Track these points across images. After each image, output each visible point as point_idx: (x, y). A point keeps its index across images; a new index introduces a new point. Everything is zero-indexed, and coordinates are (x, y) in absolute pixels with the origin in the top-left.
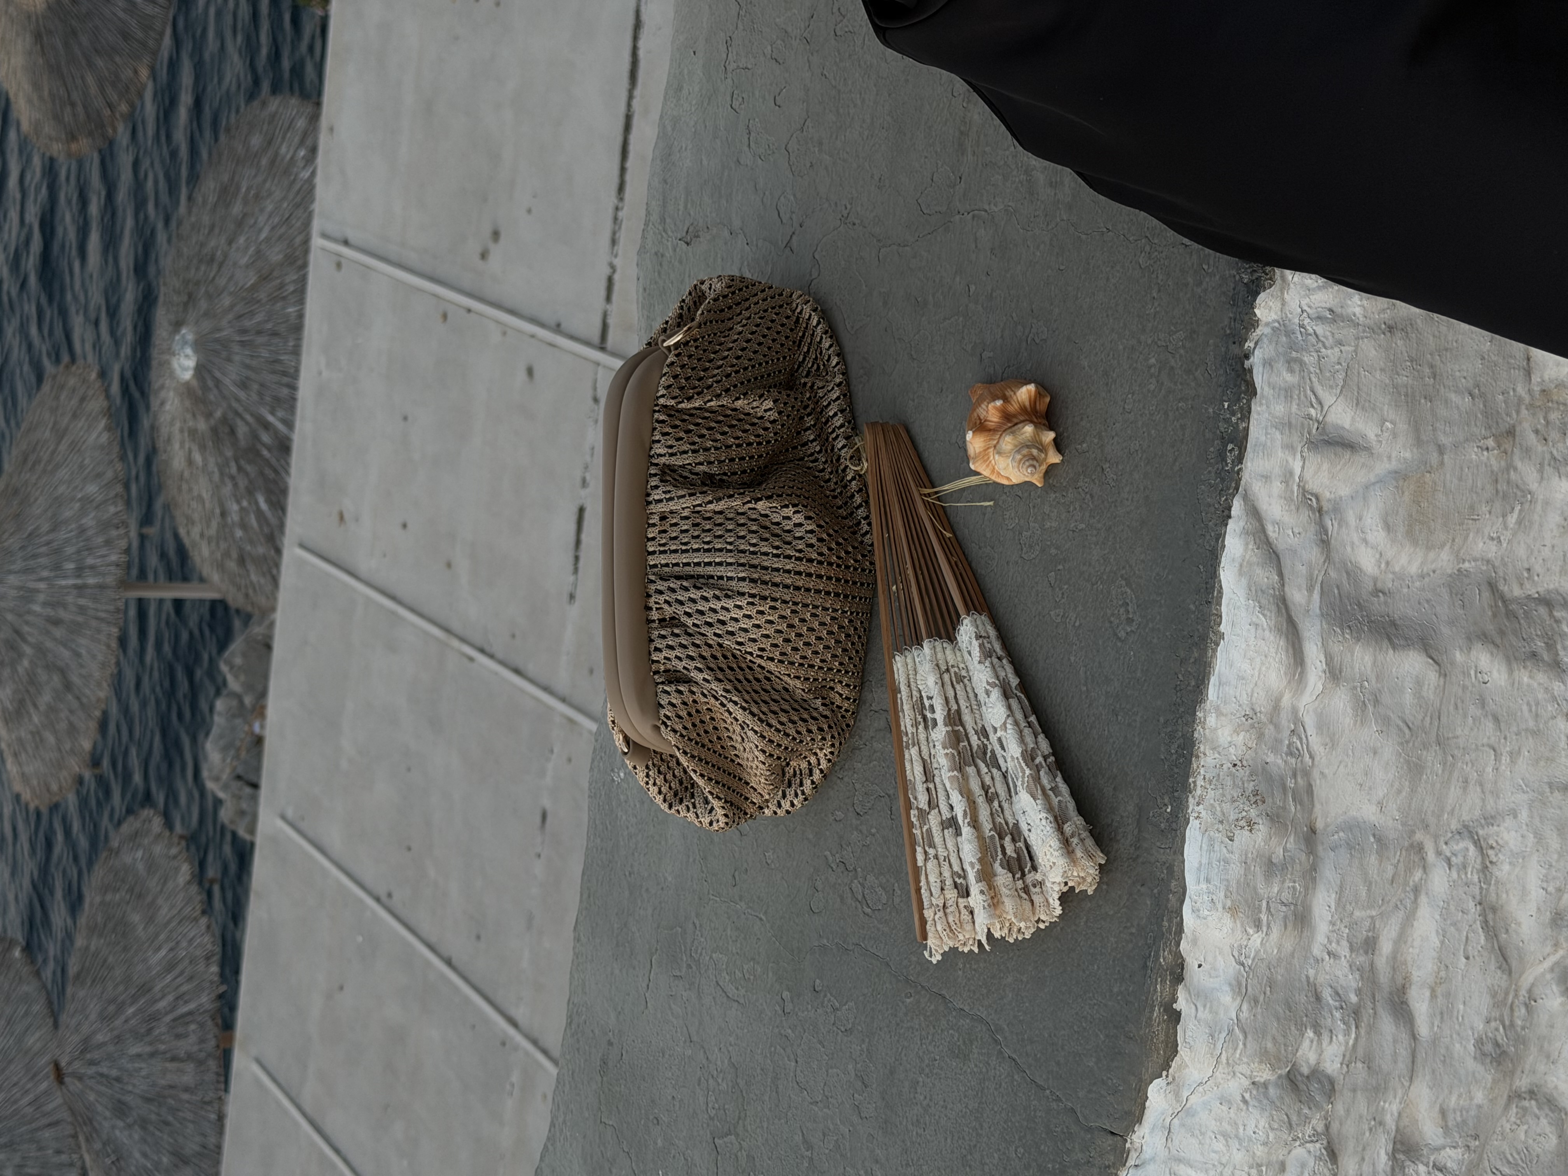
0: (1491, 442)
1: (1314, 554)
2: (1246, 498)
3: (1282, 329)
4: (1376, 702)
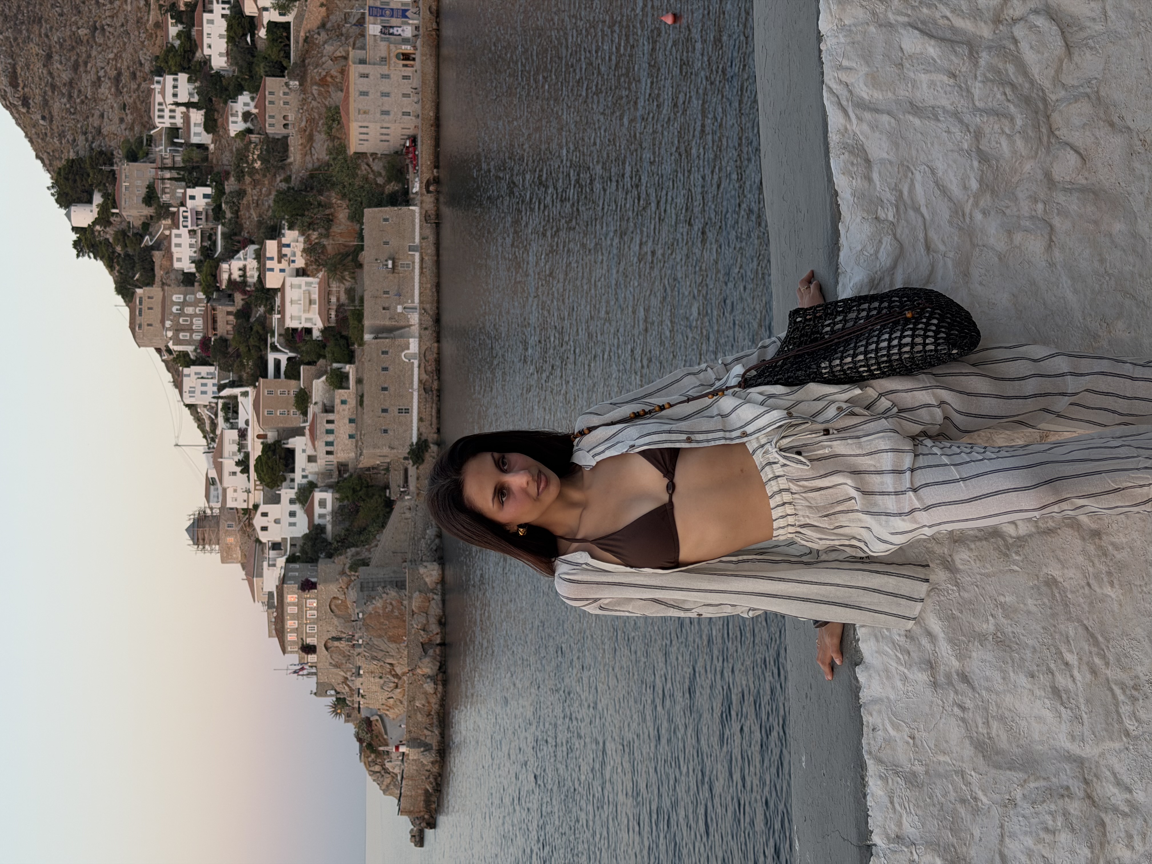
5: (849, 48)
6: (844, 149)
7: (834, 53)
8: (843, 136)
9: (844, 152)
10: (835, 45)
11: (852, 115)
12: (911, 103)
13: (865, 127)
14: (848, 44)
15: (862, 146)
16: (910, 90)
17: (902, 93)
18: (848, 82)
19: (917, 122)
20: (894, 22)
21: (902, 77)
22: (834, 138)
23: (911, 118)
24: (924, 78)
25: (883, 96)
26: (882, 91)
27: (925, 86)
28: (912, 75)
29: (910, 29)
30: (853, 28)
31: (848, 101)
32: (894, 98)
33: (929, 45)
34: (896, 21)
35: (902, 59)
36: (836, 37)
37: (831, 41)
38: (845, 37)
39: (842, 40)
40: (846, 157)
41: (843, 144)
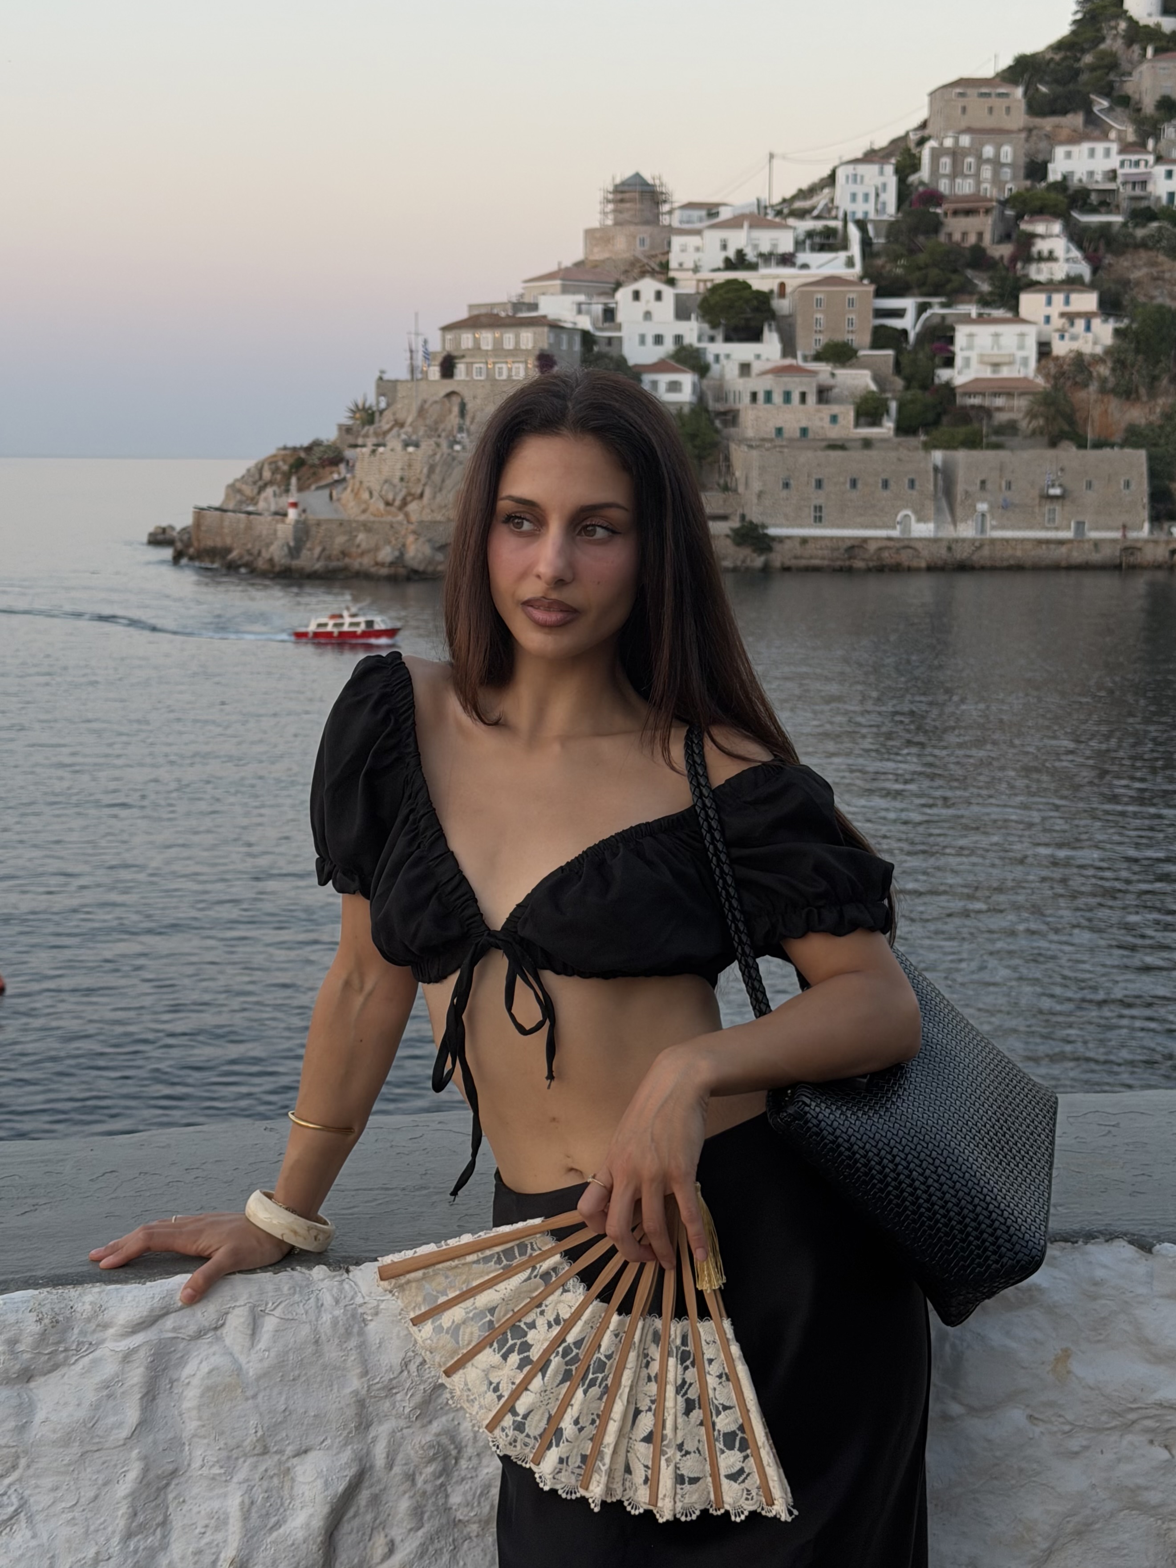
0: (260, 1433)
1: (192, 1329)
3: (310, 1283)
4: (109, 1396)
5: (305, 1331)
6: (55, 1322)
7: (297, 1297)
8: (89, 1320)
9: (46, 1321)
10: (318, 1299)
11: (139, 1339)
12: (174, 1473)
13: (109, 1369)
14: (315, 1331)
15: (65, 1363)
16: (205, 1471)
17: (198, 1453)
18: (225, 1330)
19: (124, 1487)
20: (372, 1433)
21: (235, 1454)
22: (88, 1298)
23: (133, 1474)
24: (233, 1503)
25: (189, 1410)
26: (199, 1408)
27: (216, 1504)
28: (240, 1476)
29: (351, 1472)
30: (353, 1343)
31: (174, 1330)
32: (186, 1435)
33: (311, 1516)
34: (374, 1440)
35: (281, 1452)
36: (337, 1302)
37: (330, 1290)
38: (335, 1322)
39: (326, 1318)
40: (32, 1327)
41: (68, 1319)
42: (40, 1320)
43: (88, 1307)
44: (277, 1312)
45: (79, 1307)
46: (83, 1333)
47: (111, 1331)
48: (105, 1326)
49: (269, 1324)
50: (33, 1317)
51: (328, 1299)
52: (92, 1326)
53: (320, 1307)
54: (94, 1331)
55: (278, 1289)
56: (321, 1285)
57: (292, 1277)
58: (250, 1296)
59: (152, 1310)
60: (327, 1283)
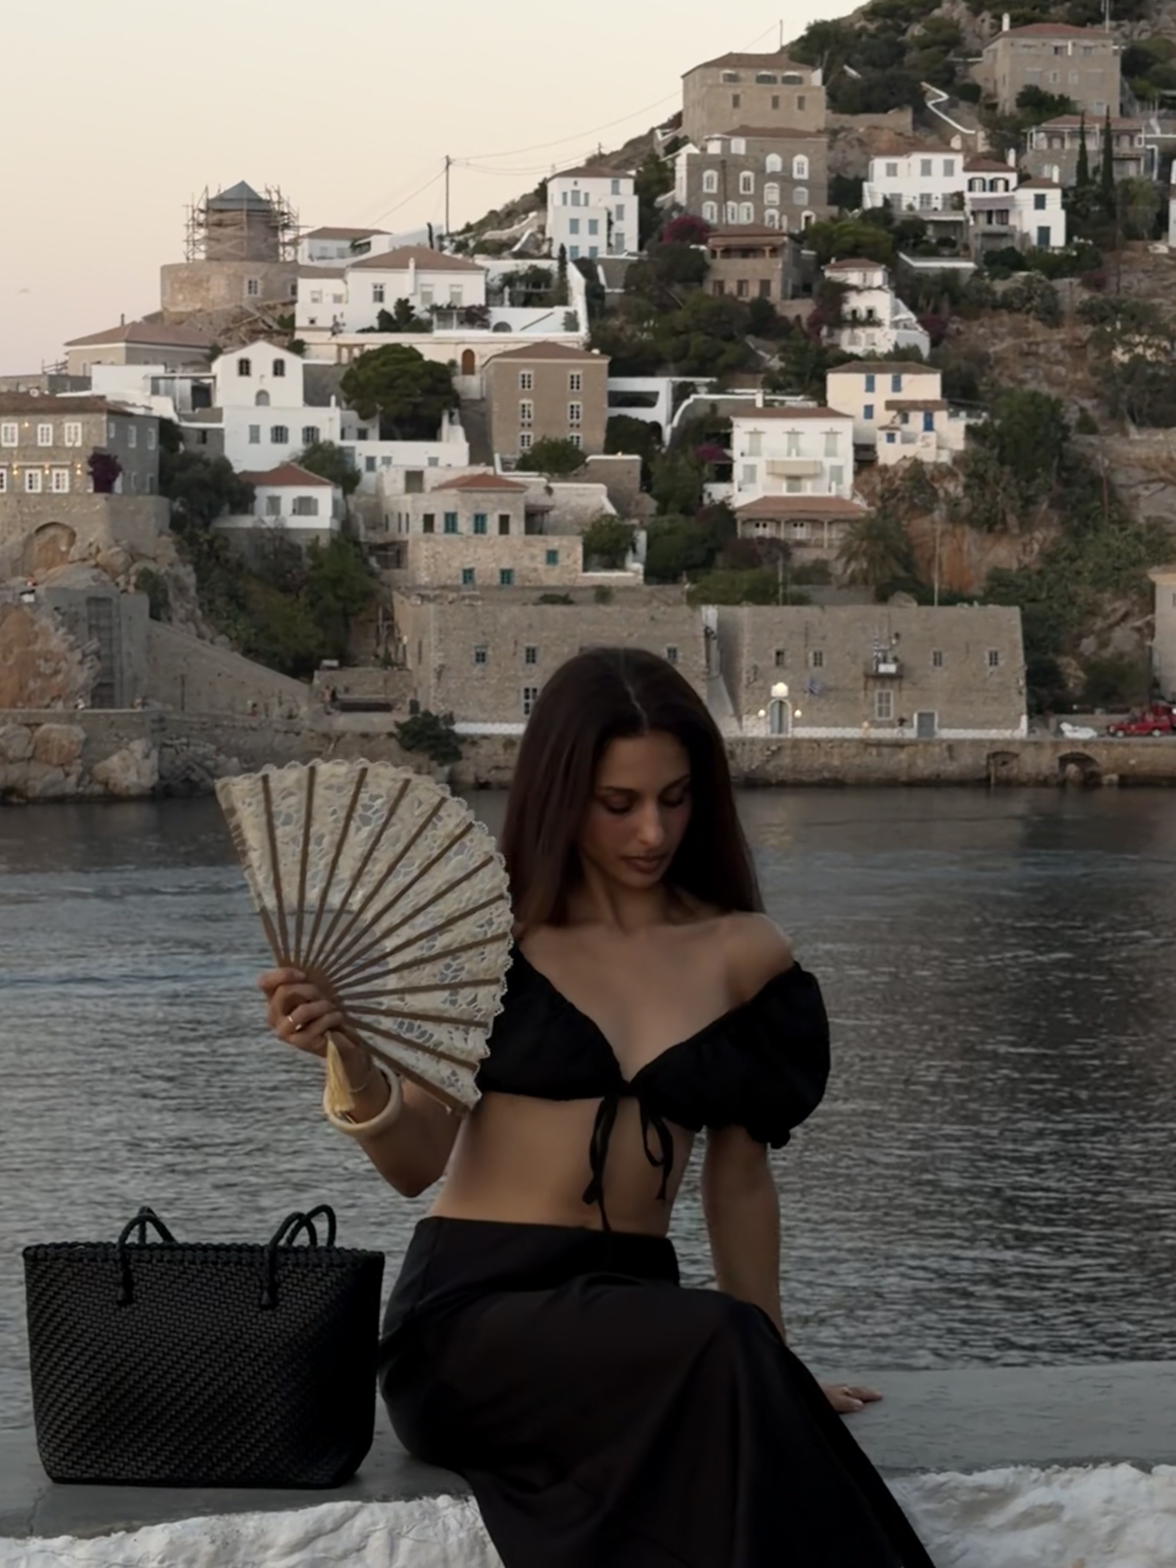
1: (339, 1551)
2: (362, 1507)
3: (436, 1509)
5: (435, 1551)
6: (226, 1544)
7: (427, 1522)
8: (252, 1542)
9: (219, 1542)
10: (444, 1524)
11: (296, 1558)
14: (444, 1550)
18: (365, 1552)
31: (326, 1550)
36: (461, 1526)
37: (455, 1517)
38: (460, 1543)
39: (452, 1539)
40: (207, 1548)
41: (235, 1542)
42: (213, 1542)
43: (251, 1531)
44: (412, 1535)
45: (243, 1531)
46: (247, 1554)
47: (271, 1552)
48: (266, 1548)
49: (405, 1545)
50: (207, 1539)
51: (453, 1524)
52: (255, 1548)
53: (446, 1529)
54: (257, 1553)
55: (411, 1514)
56: (445, 1512)
57: (421, 1505)
58: (388, 1521)
59: (307, 1533)
60: (450, 1510)
